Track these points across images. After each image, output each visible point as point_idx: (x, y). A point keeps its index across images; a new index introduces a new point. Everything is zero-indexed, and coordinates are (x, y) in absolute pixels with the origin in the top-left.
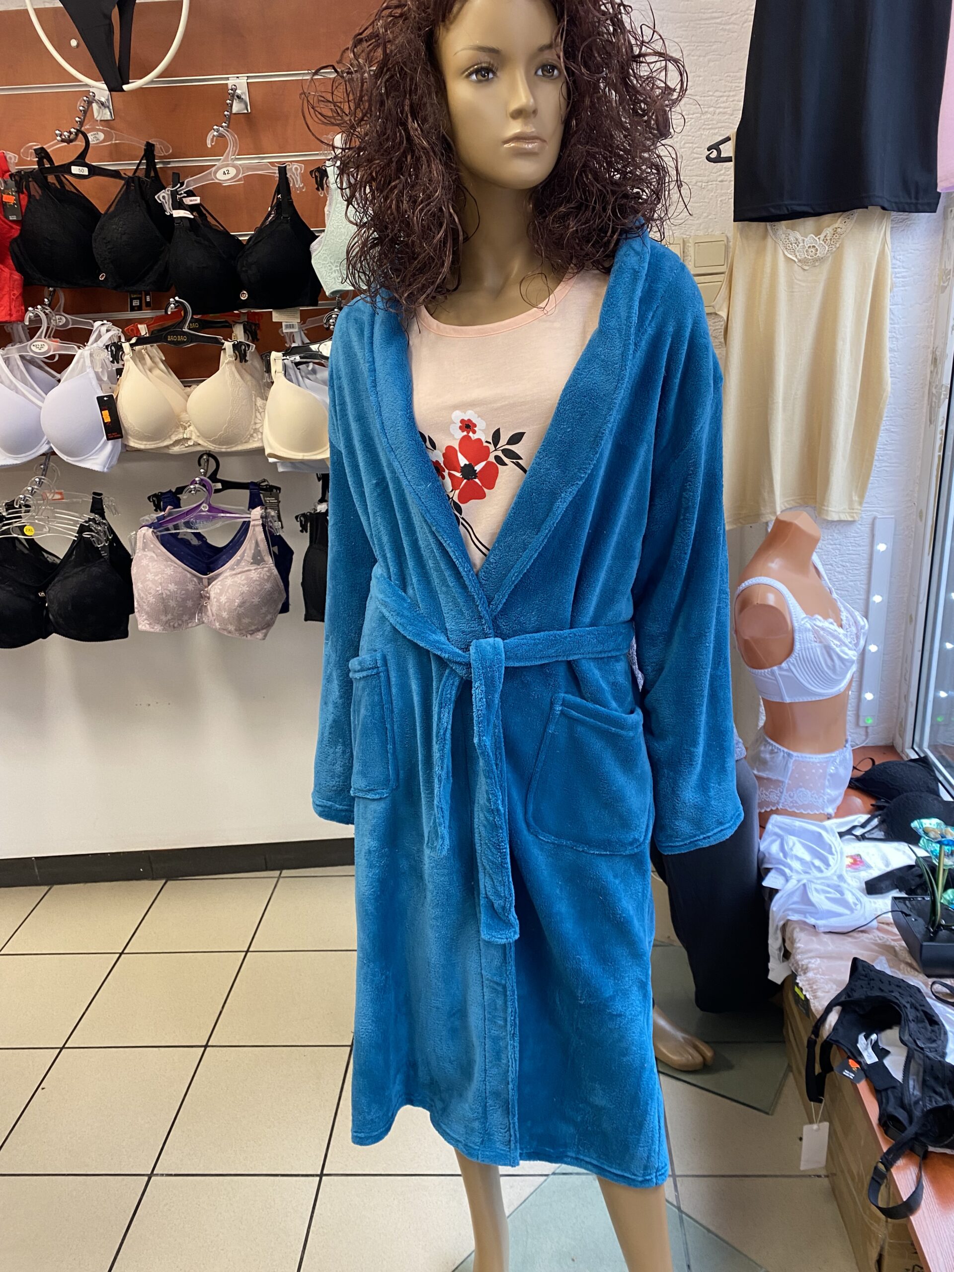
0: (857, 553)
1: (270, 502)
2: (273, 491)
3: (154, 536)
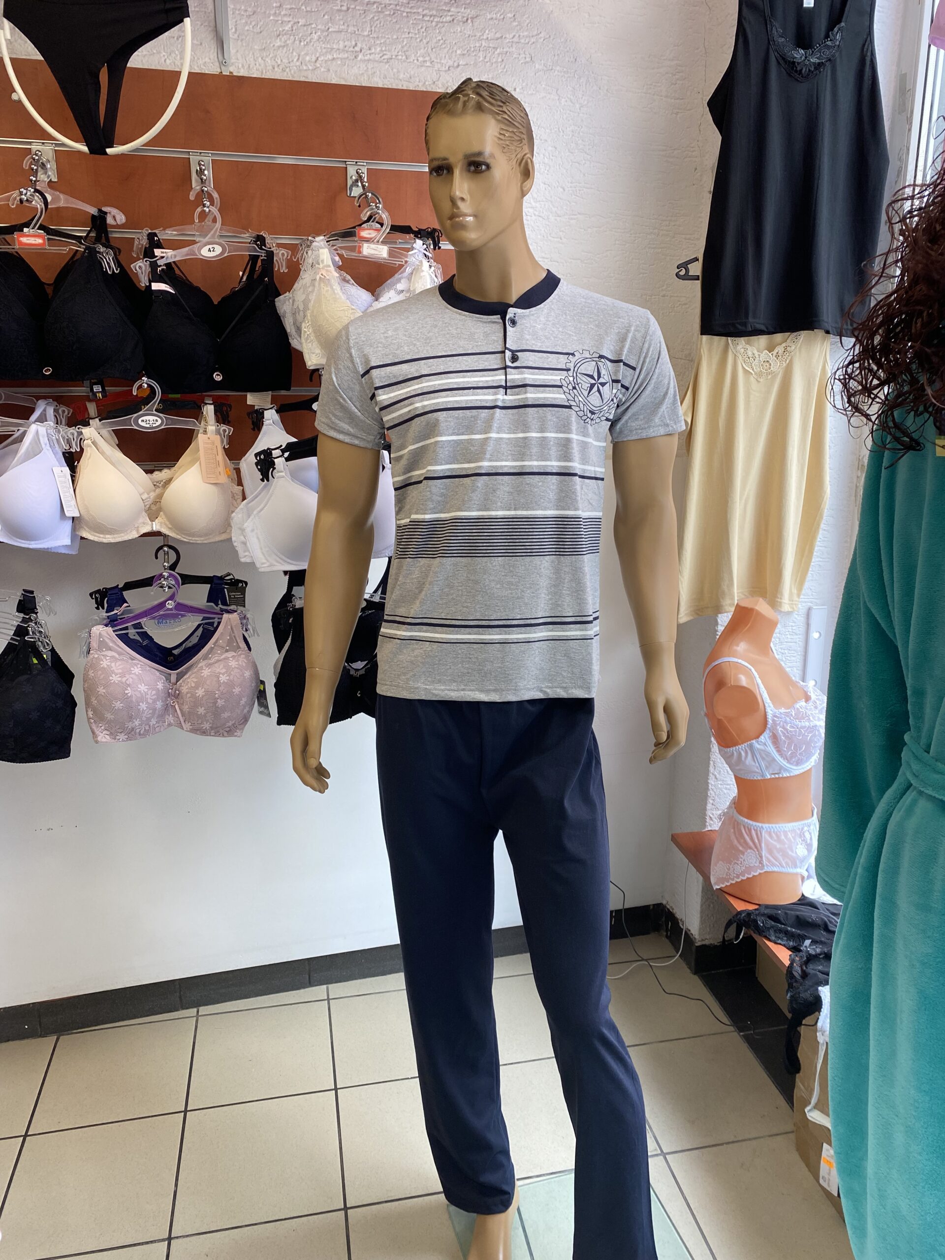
0: (794, 640)
1: (235, 598)
2: (238, 586)
3: (114, 634)
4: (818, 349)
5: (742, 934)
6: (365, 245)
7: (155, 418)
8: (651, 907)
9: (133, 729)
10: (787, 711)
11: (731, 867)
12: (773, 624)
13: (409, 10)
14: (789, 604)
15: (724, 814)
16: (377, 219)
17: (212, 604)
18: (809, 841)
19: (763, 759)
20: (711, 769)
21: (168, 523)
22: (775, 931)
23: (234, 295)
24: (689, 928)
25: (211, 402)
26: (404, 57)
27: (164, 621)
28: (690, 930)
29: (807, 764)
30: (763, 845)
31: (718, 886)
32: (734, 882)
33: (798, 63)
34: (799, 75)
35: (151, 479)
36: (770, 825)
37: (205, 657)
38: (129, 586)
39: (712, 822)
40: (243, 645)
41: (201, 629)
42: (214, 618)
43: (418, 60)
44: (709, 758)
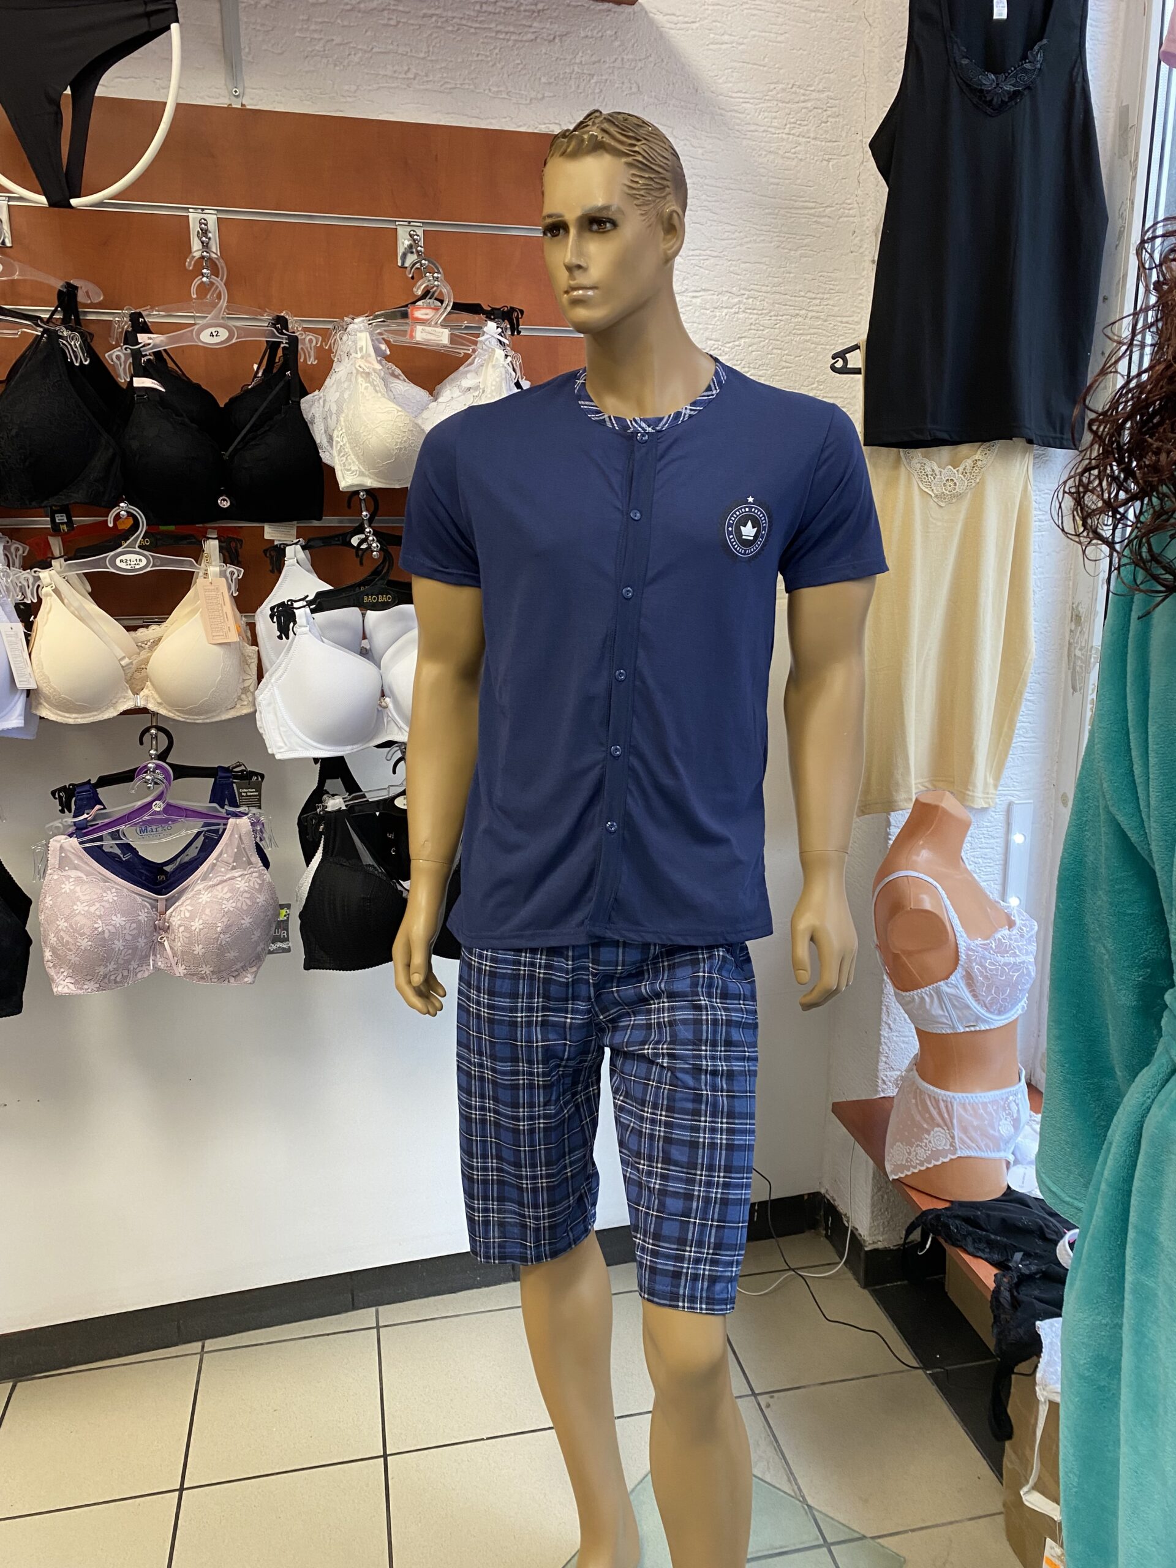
0: (991, 846)
1: (247, 796)
2: (250, 778)
3: (80, 847)
4: (1018, 464)
5: (929, 1243)
6: (419, 328)
7: (139, 557)
8: (806, 1197)
9: (105, 976)
10: (986, 942)
11: (912, 1150)
12: (965, 826)
13: (478, 25)
14: (984, 798)
15: (903, 1078)
16: (436, 295)
17: (215, 805)
18: (1015, 1115)
19: (954, 1006)
20: (884, 1017)
21: (156, 696)
22: (974, 1242)
23: (246, 393)
24: (857, 1227)
25: (216, 536)
26: (472, 87)
27: (149, 829)
28: (857, 1229)
29: (1013, 1012)
30: (955, 1121)
31: (896, 1175)
32: (916, 1171)
33: (988, 92)
34: (989, 106)
35: (134, 639)
36: (964, 1095)
37: (205, 878)
38: (105, 781)
39: (885, 1087)
40: (256, 859)
41: (201, 838)
42: (219, 824)
43: (490, 90)
44: (881, 1002)
